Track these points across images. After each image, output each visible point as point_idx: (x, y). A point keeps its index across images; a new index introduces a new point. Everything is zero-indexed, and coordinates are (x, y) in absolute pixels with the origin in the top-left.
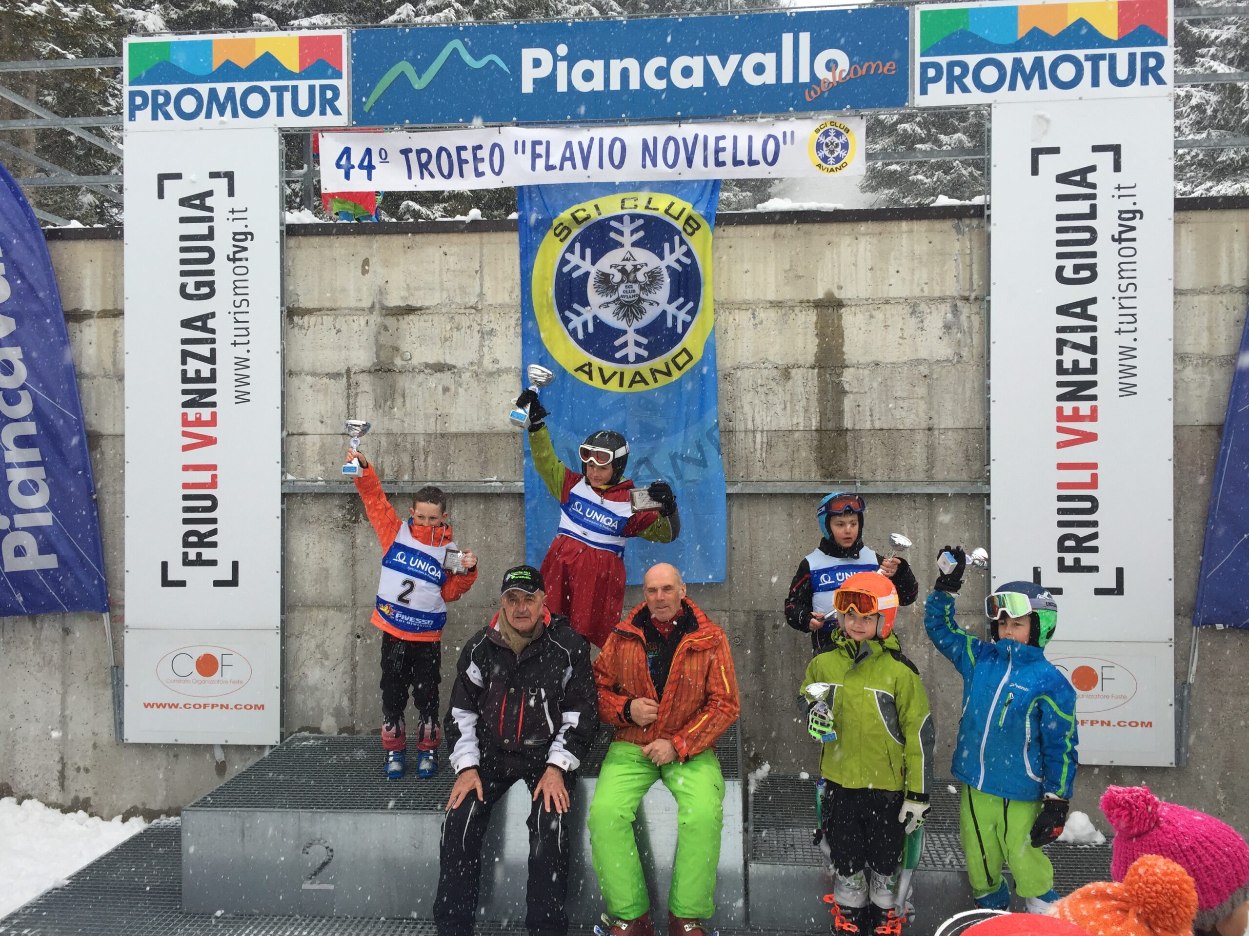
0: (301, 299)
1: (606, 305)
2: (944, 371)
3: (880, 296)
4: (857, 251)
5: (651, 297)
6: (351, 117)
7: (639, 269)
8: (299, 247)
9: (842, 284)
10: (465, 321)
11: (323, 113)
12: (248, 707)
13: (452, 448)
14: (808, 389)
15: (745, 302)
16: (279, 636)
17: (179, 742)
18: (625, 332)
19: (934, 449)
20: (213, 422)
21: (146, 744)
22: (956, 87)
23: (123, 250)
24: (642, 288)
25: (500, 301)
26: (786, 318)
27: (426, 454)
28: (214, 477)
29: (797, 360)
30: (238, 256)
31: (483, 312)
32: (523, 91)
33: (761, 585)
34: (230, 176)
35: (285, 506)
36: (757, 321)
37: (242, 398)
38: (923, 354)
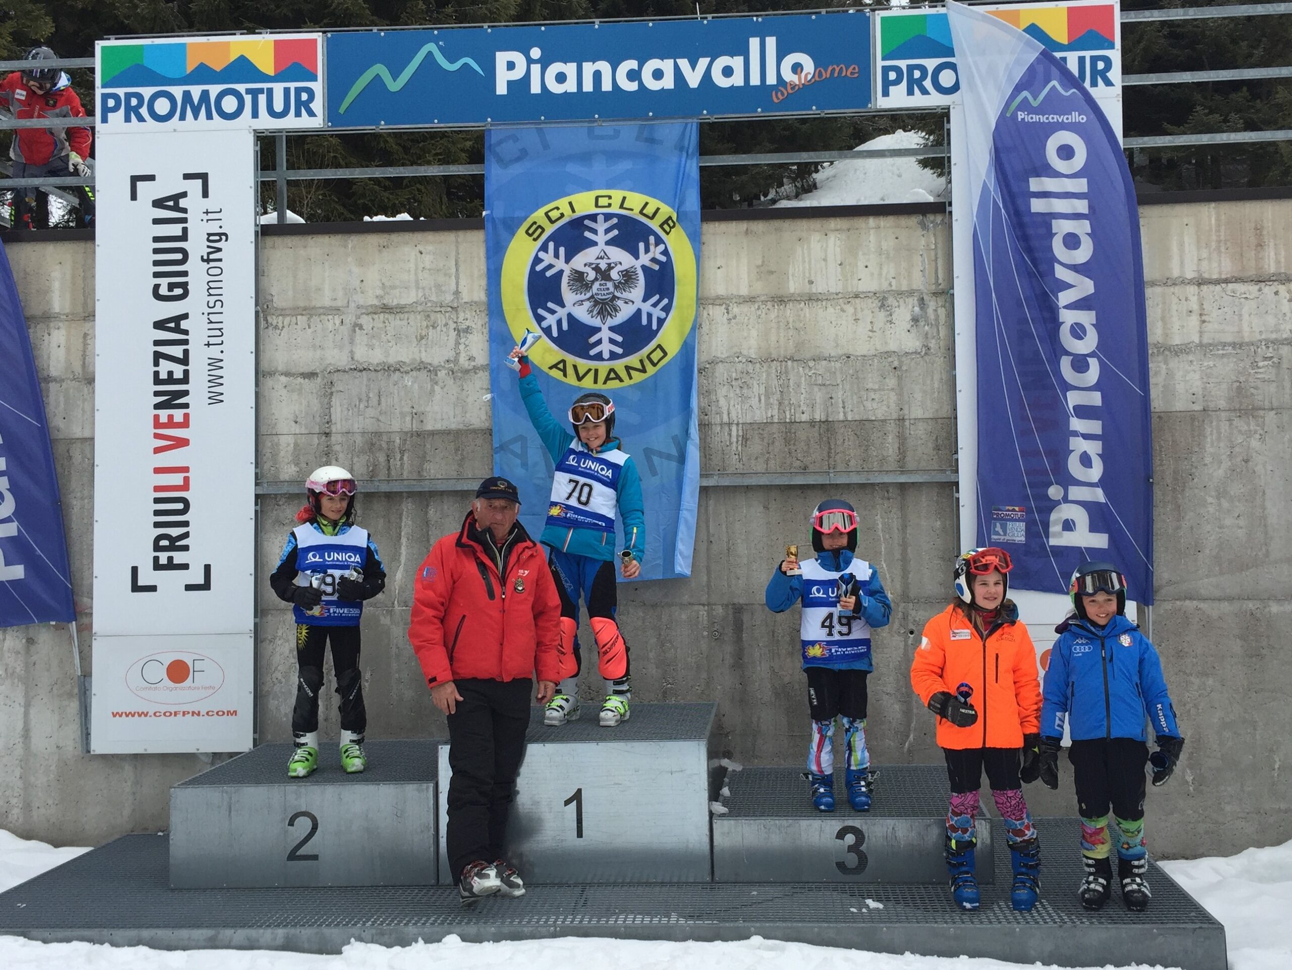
0: (275, 299)
1: (581, 303)
2: (913, 364)
3: (850, 290)
4: (827, 246)
5: (625, 295)
6: (326, 119)
7: (613, 268)
8: (273, 247)
9: (813, 279)
10: (441, 319)
11: (298, 114)
12: (220, 713)
13: (428, 446)
14: (781, 382)
15: (718, 297)
16: (253, 639)
17: (149, 751)
18: (599, 330)
19: (905, 439)
20: (185, 424)
21: (113, 756)
22: (916, 90)
23: (94, 252)
24: (616, 287)
25: (476, 299)
26: (759, 312)
27: (402, 452)
28: (186, 479)
29: (770, 354)
30: (212, 257)
31: (459, 309)
32: (498, 93)
33: (738, 578)
34: (204, 177)
35: (258, 508)
36: (731, 316)
37: (216, 399)
38: (892, 347)
